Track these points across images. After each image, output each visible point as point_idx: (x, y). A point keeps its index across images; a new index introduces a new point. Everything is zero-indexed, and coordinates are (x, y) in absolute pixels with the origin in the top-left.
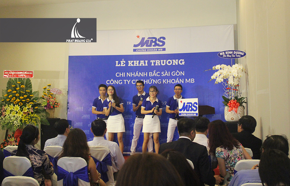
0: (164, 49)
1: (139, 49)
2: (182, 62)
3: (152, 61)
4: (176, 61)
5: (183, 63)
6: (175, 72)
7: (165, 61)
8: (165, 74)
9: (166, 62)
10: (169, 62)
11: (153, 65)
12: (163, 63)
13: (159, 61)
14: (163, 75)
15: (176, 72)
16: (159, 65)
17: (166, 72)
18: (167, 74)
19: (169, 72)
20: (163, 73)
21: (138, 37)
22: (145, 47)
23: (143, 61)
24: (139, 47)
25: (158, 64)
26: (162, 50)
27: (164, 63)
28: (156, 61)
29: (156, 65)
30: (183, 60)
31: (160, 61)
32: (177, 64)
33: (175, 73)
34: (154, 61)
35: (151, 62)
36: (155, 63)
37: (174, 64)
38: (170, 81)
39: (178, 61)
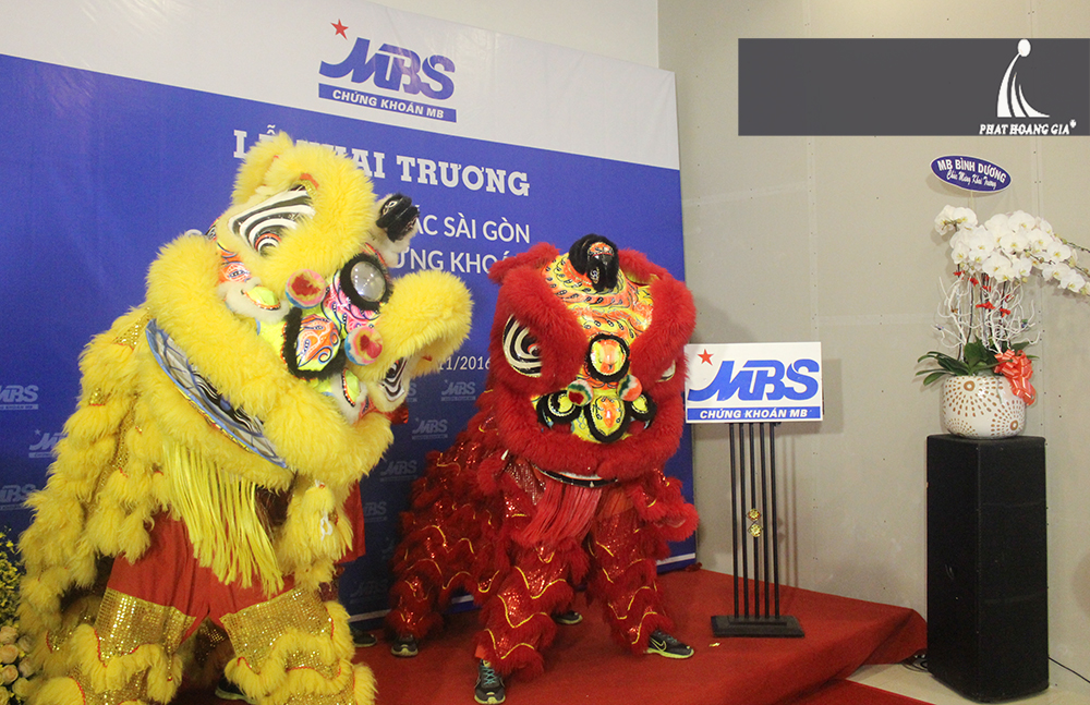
0: (450, 115)
1: (347, 91)
2: (521, 185)
3: (405, 161)
4: (498, 176)
5: (524, 190)
6: (495, 224)
7: (455, 167)
8: (460, 231)
9: (460, 172)
10: (473, 177)
11: (406, 177)
12: (450, 178)
13: (432, 164)
14: (450, 231)
15: (498, 226)
16: (434, 182)
17: (463, 221)
18: (467, 231)
19: (474, 221)
20: (449, 222)
21: (340, 29)
22: (369, 85)
23: (366, 153)
24: (345, 81)
25: (428, 176)
26: (441, 114)
27: (452, 175)
28: (419, 161)
29: (420, 181)
30: (523, 177)
31: (437, 165)
32: (502, 191)
33: (496, 229)
34: (412, 160)
35: (399, 163)
36: (415, 171)
37: (490, 189)
38: (478, 263)
39: (506, 178)
